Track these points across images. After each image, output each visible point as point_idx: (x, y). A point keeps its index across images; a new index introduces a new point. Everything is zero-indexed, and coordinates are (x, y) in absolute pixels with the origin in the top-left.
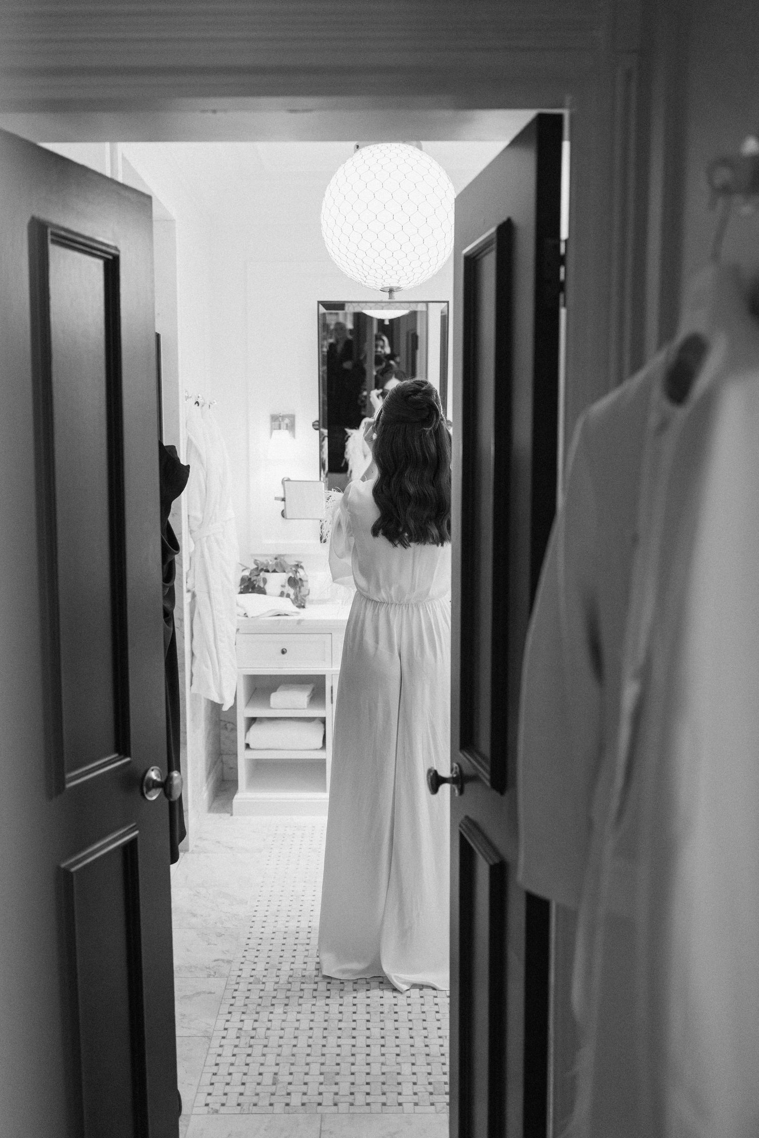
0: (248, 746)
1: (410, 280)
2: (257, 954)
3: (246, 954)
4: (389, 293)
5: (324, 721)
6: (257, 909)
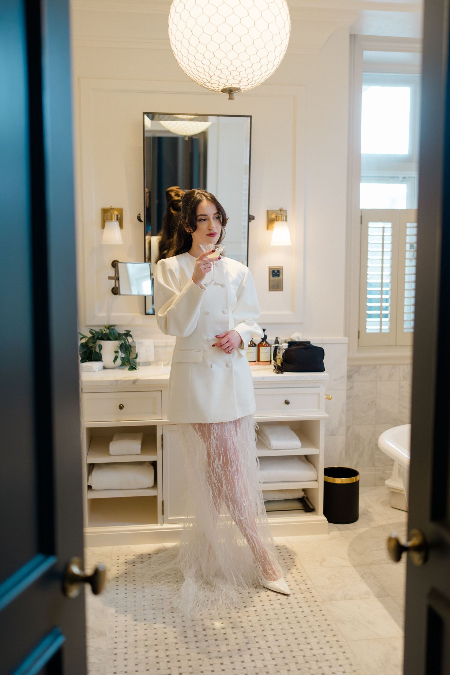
0: (90, 487)
1: (249, 81)
4: (229, 94)
5: (154, 464)
6: (116, 640)
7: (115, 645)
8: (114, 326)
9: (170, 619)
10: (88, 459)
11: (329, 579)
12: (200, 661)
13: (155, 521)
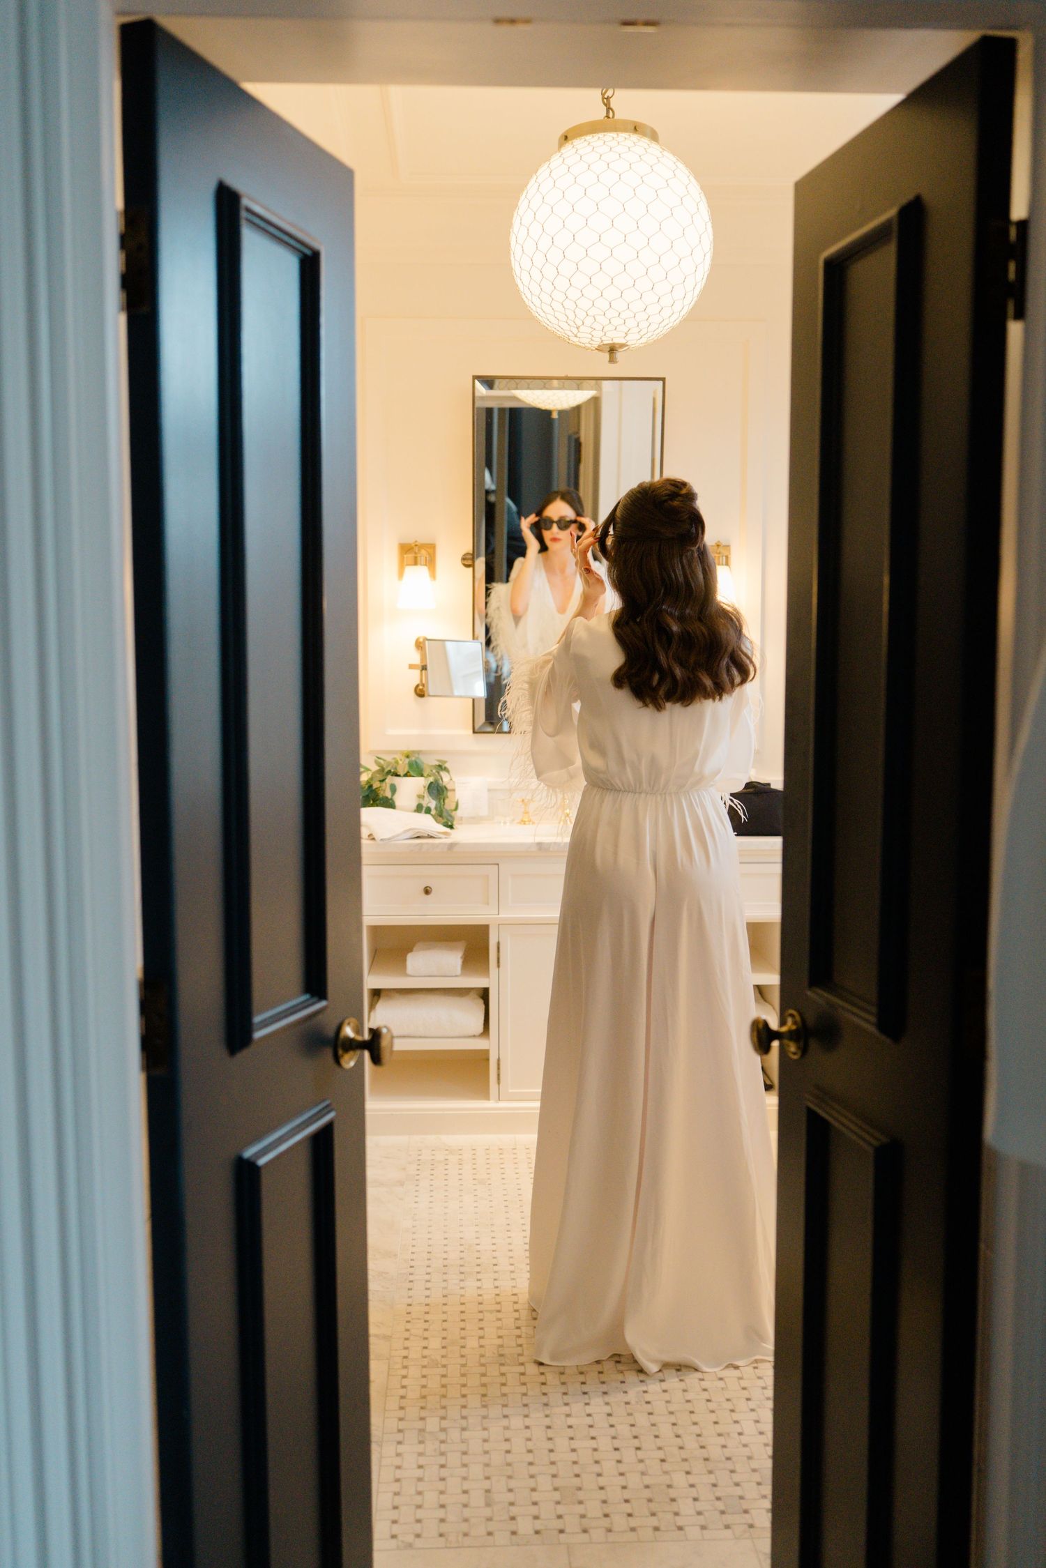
2: (426, 1326)
3: (409, 1326)
4: (610, 354)
5: (484, 994)
6: (412, 1263)
7: (411, 1270)
8: (419, 752)
10: (372, 981)
13: (485, 1094)
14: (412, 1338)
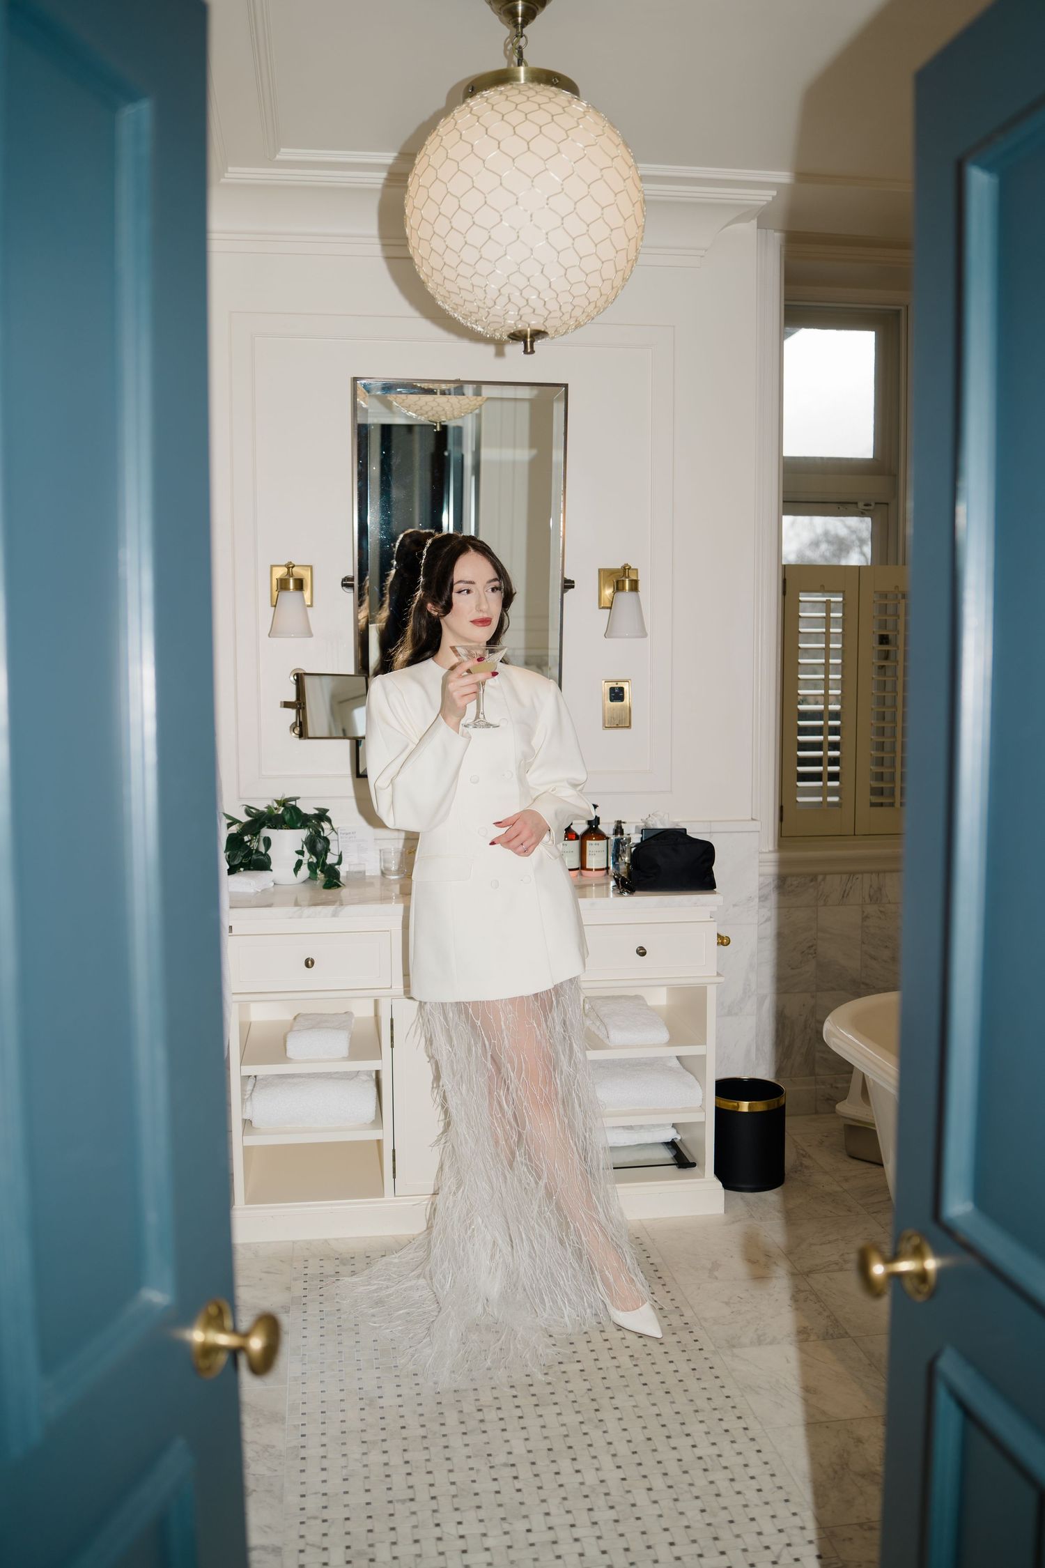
0: (247, 1123)
4: (525, 344)
9: (411, 1388)
10: (243, 1070)
11: (727, 1303)
12: (471, 1472)
13: (380, 1193)
14: (308, 1549)
